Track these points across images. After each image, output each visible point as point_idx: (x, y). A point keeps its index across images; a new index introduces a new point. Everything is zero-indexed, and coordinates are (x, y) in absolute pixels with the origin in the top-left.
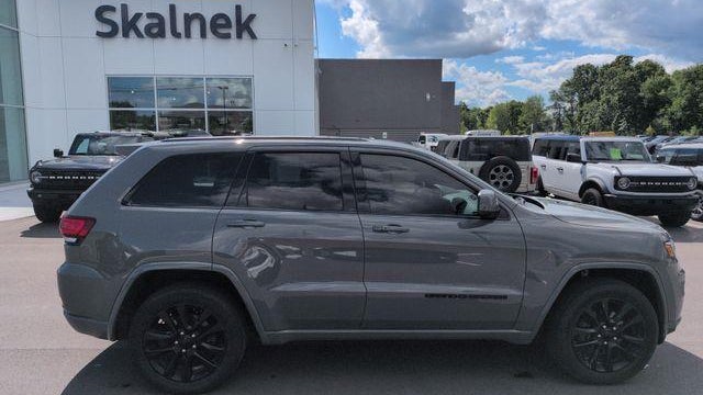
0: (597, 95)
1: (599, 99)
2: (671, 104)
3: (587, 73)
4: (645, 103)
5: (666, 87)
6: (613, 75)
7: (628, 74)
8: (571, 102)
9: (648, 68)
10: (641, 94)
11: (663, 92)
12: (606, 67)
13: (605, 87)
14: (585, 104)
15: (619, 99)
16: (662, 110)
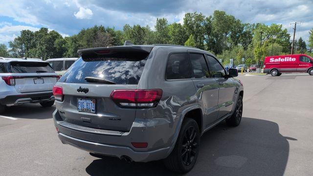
0: (34, 46)
1: (35, 47)
2: (68, 51)
3: (28, 34)
4: (57, 50)
5: (65, 44)
6: (41, 37)
7: (48, 37)
8: (21, 48)
9: (55, 35)
10: (55, 46)
11: (63, 46)
12: (37, 32)
13: (38, 42)
14: (29, 49)
15: (46, 48)
16: (65, 53)
